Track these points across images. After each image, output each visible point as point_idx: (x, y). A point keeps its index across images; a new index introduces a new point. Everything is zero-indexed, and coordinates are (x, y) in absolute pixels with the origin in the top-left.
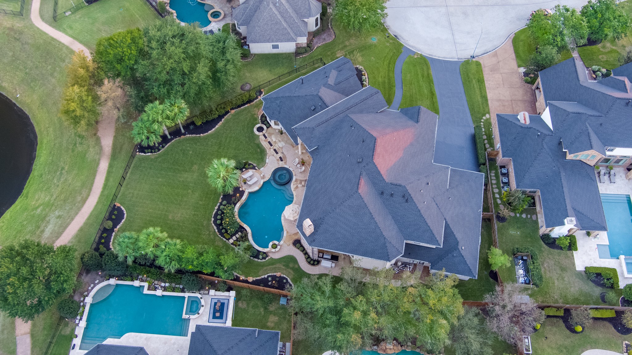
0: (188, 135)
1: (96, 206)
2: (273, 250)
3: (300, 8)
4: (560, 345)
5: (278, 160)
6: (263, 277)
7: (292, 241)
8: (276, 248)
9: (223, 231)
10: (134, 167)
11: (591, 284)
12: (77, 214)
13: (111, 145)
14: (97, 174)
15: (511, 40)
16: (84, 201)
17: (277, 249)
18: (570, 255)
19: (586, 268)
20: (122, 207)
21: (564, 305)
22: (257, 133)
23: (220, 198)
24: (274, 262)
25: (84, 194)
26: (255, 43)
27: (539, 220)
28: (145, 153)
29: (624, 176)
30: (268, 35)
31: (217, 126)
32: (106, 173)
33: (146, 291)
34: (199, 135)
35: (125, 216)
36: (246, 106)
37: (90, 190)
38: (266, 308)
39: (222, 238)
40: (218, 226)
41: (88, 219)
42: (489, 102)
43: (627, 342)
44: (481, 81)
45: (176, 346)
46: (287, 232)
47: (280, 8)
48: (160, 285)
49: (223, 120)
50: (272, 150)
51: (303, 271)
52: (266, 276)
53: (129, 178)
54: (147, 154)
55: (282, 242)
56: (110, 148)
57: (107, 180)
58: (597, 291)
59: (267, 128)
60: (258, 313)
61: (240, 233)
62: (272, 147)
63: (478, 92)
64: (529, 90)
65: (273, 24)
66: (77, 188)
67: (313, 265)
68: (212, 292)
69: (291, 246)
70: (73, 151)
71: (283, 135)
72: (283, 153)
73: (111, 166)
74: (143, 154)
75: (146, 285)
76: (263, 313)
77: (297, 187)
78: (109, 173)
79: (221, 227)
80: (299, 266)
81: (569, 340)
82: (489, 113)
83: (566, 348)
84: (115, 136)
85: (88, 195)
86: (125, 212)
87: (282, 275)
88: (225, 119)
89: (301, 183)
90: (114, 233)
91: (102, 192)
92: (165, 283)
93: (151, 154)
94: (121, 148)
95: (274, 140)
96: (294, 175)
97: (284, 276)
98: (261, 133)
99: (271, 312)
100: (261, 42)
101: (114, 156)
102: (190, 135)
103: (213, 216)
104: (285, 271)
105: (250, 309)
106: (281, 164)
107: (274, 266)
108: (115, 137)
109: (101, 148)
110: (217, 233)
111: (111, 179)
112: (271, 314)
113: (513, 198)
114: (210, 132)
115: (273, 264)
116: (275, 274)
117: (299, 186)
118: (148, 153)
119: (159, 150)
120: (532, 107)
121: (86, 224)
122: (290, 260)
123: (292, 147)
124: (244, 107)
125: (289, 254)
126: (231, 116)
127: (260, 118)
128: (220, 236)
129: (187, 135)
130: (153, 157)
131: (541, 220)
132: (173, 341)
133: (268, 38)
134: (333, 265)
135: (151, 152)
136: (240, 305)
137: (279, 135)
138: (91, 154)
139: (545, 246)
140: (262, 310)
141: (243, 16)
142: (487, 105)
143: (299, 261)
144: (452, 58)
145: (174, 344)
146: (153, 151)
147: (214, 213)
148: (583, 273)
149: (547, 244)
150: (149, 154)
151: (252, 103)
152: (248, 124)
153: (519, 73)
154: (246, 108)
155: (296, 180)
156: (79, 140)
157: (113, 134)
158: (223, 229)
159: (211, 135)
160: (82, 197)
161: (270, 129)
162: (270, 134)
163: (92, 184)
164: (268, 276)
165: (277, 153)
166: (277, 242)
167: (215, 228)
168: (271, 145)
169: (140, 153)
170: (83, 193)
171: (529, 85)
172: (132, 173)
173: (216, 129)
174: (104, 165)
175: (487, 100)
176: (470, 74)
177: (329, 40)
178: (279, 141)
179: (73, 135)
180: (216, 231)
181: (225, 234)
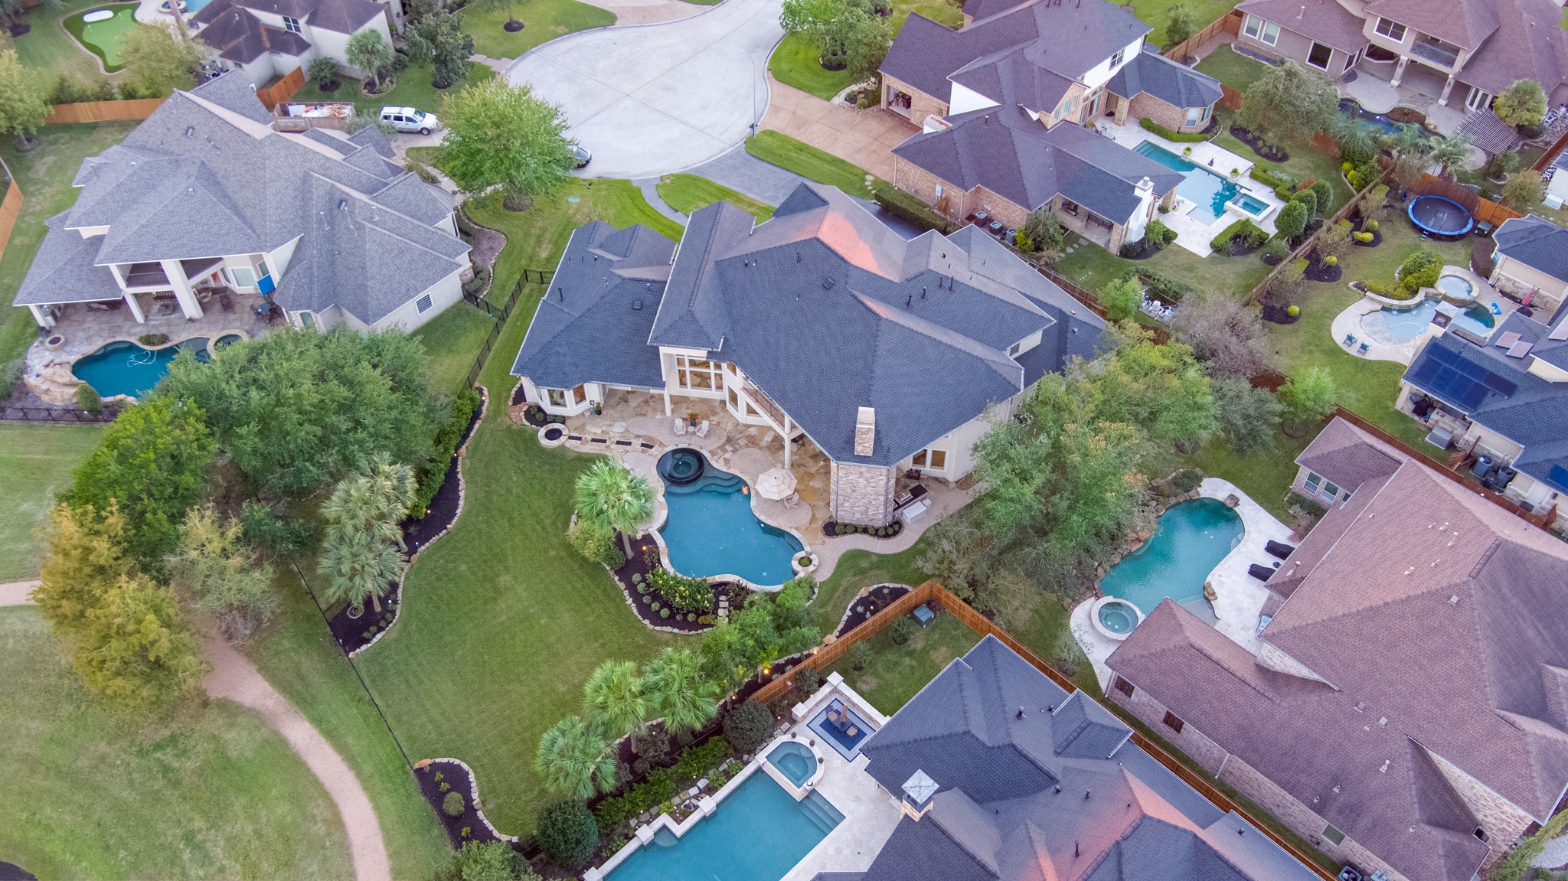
0: (423, 548)
1: (377, 808)
2: (811, 568)
3: (417, 206)
4: (1302, 347)
5: (643, 451)
6: (845, 618)
7: (821, 535)
8: (811, 561)
9: (691, 617)
10: (373, 681)
11: (1238, 258)
12: (349, 858)
13: (270, 689)
14: (305, 758)
15: (773, 80)
16: (337, 822)
17: (815, 562)
18: (1176, 248)
19: (1212, 245)
20: (438, 760)
21: (1249, 294)
22: (554, 443)
23: (618, 582)
24: (833, 583)
25: (320, 811)
26: (384, 315)
27: (1093, 240)
28: (368, 641)
29: (1113, 125)
30: (400, 283)
31: (462, 494)
32: (323, 740)
33: (679, 829)
34: (444, 531)
35: (465, 766)
36: (477, 426)
37: (325, 795)
38: (910, 654)
39: (700, 631)
40: (670, 621)
41: (388, 841)
42: (850, 161)
43: (1351, 284)
44: (802, 148)
45: (846, 852)
46: (797, 529)
47: (385, 223)
48: (690, 798)
49: (460, 476)
50: (614, 446)
51: (894, 555)
52: (848, 613)
53: (388, 706)
54: (375, 640)
55: (807, 548)
56: (276, 695)
57: (341, 748)
58: (1254, 260)
59: (563, 423)
60: (907, 669)
61: (722, 598)
62: (608, 443)
63: (816, 162)
64: (882, 113)
65: (395, 257)
66: (289, 819)
67: (895, 533)
68: (799, 710)
69: (828, 540)
70: (176, 784)
71: (604, 412)
72: (638, 436)
73: (318, 721)
74: (364, 647)
75: (664, 819)
76: (914, 663)
77: (727, 461)
78: (331, 735)
79: (679, 617)
80: (879, 555)
81: (1301, 332)
82: (867, 173)
83: (1310, 344)
84: (259, 670)
85: (333, 806)
86: (457, 762)
87: (871, 589)
88: (463, 473)
89: (725, 451)
90: (480, 814)
91: (359, 775)
92: (693, 784)
93: (383, 633)
94: (301, 677)
95: (598, 431)
96: (698, 449)
97: (875, 586)
98: (563, 439)
99: (925, 650)
100: (396, 306)
101: (303, 700)
102: (427, 544)
103: (640, 617)
104: (867, 581)
105: (888, 676)
106: (657, 452)
107: (841, 589)
108: (264, 670)
109: (253, 713)
110: (682, 632)
111: (350, 740)
112: (928, 653)
113: (1041, 226)
114: (459, 511)
115: (835, 589)
116: (858, 597)
117: (727, 456)
118: (374, 635)
119: (393, 613)
120: (911, 129)
121: (394, 855)
122: (852, 561)
123: (641, 418)
124: (475, 430)
125: (840, 554)
126: (468, 462)
127: (528, 424)
128: (693, 632)
129: (420, 550)
130: (394, 635)
131: (1095, 236)
132: (831, 851)
133: (403, 289)
134: (928, 502)
135: (380, 629)
136: (865, 688)
137: (598, 419)
138: (239, 742)
139: (1137, 261)
140: (907, 661)
141: (311, 289)
142: (852, 166)
143: (867, 549)
144: (722, 151)
145: (839, 851)
146: (382, 624)
147: (635, 611)
148: (1215, 255)
149: (1138, 257)
150: (379, 636)
151: (483, 416)
152: (517, 448)
153: (841, 106)
154: (480, 432)
155: (713, 453)
156: (167, 756)
157: (254, 668)
158: (685, 615)
159: (468, 513)
160: (324, 820)
161: (568, 422)
162: (582, 428)
163: (316, 782)
164: (853, 609)
165: (629, 444)
166: (802, 554)
167: (669, 629)
168: (604, 441)
169: (358, 651)
170: (316, 812)
171: (874, 108)
172: (381, 694)
173: (466, 499)
174: (300, 733)
175: (843, 161)
176: (776, 152)
177: (501, 245)
178: (609, 426)
179: (135, 762)
180: (676, 631)
181: (701, 620)
